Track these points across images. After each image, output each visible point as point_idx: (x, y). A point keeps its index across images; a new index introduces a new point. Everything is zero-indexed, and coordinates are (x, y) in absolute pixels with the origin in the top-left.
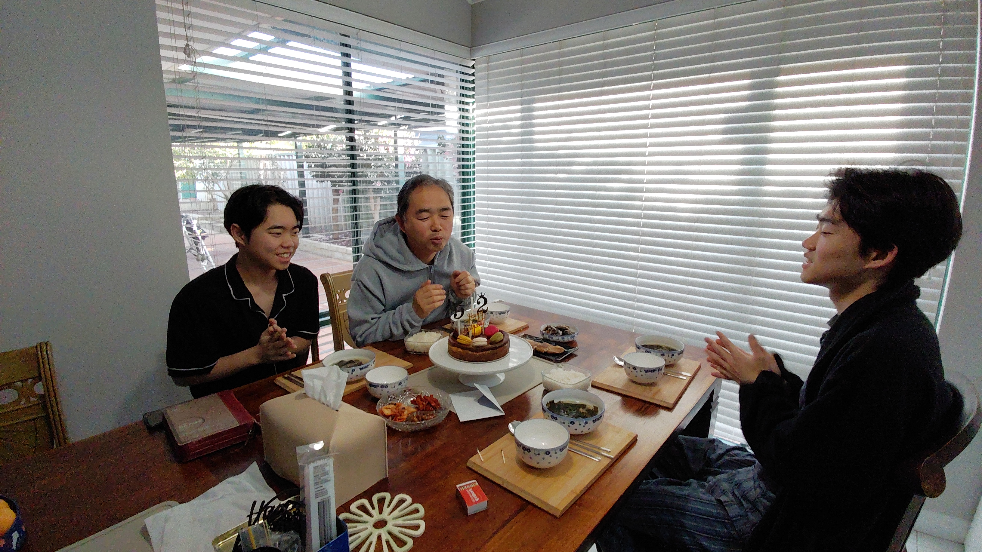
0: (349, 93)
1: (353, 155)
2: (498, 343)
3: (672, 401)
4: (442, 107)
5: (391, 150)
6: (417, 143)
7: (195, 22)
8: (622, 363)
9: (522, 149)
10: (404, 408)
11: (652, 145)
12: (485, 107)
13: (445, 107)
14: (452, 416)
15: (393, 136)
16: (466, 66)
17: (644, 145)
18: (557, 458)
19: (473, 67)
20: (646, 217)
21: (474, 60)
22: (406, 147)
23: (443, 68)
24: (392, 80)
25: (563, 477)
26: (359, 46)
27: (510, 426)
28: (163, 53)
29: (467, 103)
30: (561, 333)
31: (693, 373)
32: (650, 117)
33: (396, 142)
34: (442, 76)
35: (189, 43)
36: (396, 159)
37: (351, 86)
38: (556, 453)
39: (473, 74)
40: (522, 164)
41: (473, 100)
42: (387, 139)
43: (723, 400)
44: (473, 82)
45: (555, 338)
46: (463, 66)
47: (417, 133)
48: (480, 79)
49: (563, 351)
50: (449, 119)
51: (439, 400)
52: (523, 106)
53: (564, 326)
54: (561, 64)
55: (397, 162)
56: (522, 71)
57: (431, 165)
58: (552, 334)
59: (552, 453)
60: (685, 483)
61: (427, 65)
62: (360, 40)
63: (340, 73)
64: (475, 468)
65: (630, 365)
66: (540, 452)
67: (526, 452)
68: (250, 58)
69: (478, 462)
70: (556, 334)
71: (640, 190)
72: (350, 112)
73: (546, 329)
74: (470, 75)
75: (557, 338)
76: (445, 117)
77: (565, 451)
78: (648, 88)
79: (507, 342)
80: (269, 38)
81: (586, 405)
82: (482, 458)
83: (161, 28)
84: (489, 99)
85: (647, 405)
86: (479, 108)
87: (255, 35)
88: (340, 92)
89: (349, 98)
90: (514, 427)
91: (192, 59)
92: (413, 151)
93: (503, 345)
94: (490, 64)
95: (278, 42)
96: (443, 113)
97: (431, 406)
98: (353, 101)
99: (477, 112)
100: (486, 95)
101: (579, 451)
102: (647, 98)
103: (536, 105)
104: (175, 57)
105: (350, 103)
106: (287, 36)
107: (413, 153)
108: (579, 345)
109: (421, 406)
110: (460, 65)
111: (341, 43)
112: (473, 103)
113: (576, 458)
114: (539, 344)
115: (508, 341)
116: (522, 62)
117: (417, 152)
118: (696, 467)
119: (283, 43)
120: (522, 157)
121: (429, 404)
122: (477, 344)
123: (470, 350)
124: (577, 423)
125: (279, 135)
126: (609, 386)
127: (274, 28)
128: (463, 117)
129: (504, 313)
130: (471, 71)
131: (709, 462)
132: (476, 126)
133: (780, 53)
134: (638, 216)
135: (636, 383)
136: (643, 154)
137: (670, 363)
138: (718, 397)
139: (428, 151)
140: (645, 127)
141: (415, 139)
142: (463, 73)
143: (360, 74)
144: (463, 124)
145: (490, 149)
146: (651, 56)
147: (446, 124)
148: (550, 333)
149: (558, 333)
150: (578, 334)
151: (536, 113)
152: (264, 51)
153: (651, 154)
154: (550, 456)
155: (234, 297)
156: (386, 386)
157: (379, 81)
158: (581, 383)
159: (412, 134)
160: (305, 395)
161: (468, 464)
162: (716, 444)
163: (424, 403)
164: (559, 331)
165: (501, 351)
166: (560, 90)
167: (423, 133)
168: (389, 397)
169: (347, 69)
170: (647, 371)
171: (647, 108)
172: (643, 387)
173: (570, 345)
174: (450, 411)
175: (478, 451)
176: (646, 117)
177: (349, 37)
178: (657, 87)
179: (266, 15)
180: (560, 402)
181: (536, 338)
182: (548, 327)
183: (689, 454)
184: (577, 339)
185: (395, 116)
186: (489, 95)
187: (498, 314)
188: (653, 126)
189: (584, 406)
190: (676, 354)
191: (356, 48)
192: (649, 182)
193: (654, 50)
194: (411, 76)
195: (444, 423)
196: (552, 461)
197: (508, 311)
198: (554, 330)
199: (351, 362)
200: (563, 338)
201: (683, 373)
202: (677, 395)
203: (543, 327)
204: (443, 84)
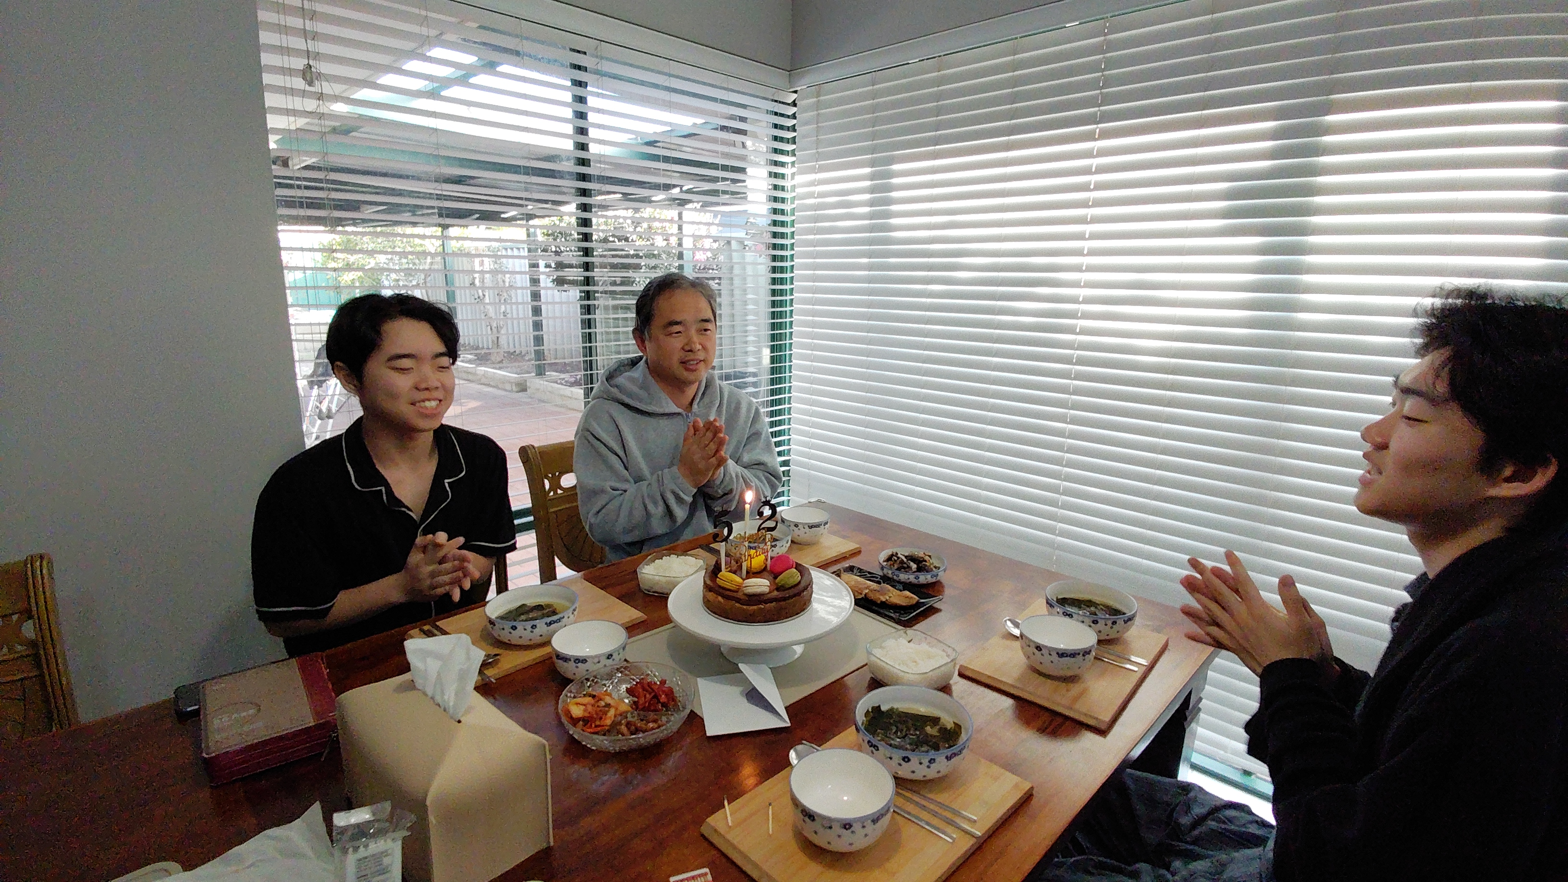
0: (583, 147)
1: (587, 249)
2: (790, 588)
3: (1107, 717)
4: (742, 170)
5: (674, 241)
6: (714, 231)
7: (321, 27)
8: (1016, 632)
9: (871, 242)
10: (608, 705)
11: (1094, 236)
12: (812, 170)
13: (747, 170)
14: (695, 721)
15: (676, 218)
16: (780, 102)
17: (1080, 237)
18: (866, 835)
19: (794, 104)
20: (1081, 361)
21: (796, 92)
22: (697, 238)
23: (744, 106)
24: (669, 129)
25: (876, 873)
26: (599, 68)
27: (792, 755)
28: (267, 79)
29: (783, 164)
30: (914, 566)
31: (1152, 657)
32: (1092, 187)
33: (680, 228)
34: (743, 119)
35: (311, 63)
36: (680, 256)
37: (587, 134)
38: (864, 827)
39: (794, 116)
40: (870, 267)
41: (794, 159)
42: (667, 225)
43: (1208, 702)
44: (793, 129)
45: (903, 577)
46: (776, 101)
47: (716, 214)
48: (806, 123)
49: (914, 602)
50: (754, 190)
51: (676, 689)
52: (874, 169)
53: (921, 554)
54: (939, 97)
55: (681, 262)
56: (874, 109)
57: (736, 266)
58: (898, 569)
59: (856, 827)
60: (1130, 868)
61: (714, 100)
62: (602, 58)
63: (568, 113)
64: (716, 840)
65: (1030, 640)
66: (834, 825)
67: (807, 819)
68: (443, 93)
69: (721, 828)
70: (904, 568)
71: (1072, 315)
72: (583, 177)
73: (889, 559)
74: (788, 117)
75: (906, 577)
76: (746, 187)
77: (885, 821)
78: (1089, 137)
79: (806, 588)
80: (468, 59)
81: (939, 719)
82: (729, 818)
83: (265, 37)
84: (819, 157)
85: (1059, 720)
86: (802, 172)
87: (437, 52)
88: (568, 145)
89: (582, 154)
90: (800, 757)
91: (317, 88)
92: (707, 243)
93: (799, 594)
94: (822, 98)
95: (483, 66)
96: (744, 181)
97: (659, 702)
98: (589, 160)
99: (800, 179)
100: (815, 151)
101: (917, 818)
102: (1088, 154)
103: (896, 167)
104: (288, 85)
105: (583, 162)
106: (494, 56)
107: (708, 247)
108: (948, 592)
109: (642, 700)
110: (772, 100)
111: (571, 64)
112: (793, 163)
113: (908, 831)
114: (874, 586)
115: (810, 584)
116: (874, 95)
117: (715, 245)
118: (1151, 837)
119: (490, 67)
120: (870, 255)
121: (656, 697)
122: (750, 590)
123: (738, 600)
124: (914, 760)
125: (503, 216)
126: (989, 677)
127: (464, 40)
128: (776, 187)
129: (817, 526)
130: (791, 111)
131: (1177, 832)
132: (796, 202)
133: (1332, 74)
134: (1067, 360)
135: (1040, 674)
136: (1079, 253)
137: (1107, 638)
138: (1200, 699)
139: (733, 243)
140: (1084, 204)
141: (713, 224)
142: (776, 114)
143: (601, 115)
144: (775, 199)
145: (818, 240)
146: (1097, 80)
147: (749, 199)
148: (896, 566)
149: (909, 567)
150: (945, 570)
151: (895, 181)
152: (463, 81)
153: (1093, 253)
154: (853, 832)
155: (356, 486)
156: (584, 661)
157: (651, 130)
158: (935, 672)
159: (707, 217)
160: (411, 686)
161: (704, 830)
162: (1192, 794)
163: (648, 696)
164: (912, 564)
165: (794, 606)
166: (936, 141)
167: (723, 214)
168: (587, 680)
169: (580, 107)
170: (1062, 654)
171: (1087, 171)
172: (1056, 683)
173: (932, 589)
174: (692, 711)
175: (726, 803)
176: (1085, 188)
177: (585, 53)
178: (1106, 134)
179: (453, 20)
180: (892, 709)
181: (870, 573)
182: (892, 555)
183: (1140, 808)
184: (942, 576)
185: (681, 187)
186: (820, 150)
187: (806, 527)
188: (1098, 203)
189: (935, 721)
190: (1120, 622)
191: (597, 72)
192: (1088, 301)
193: (1103, 70)
194: (699, 121)
195: (680, 734)
196: (857, 841)
197: (826, 523)
198: (902, 562)
199: (539, 607)
200: (917, 578)
201: (1133, 658)
202: (1119, 702)
203: (883, 555)
204: (743, 132)
